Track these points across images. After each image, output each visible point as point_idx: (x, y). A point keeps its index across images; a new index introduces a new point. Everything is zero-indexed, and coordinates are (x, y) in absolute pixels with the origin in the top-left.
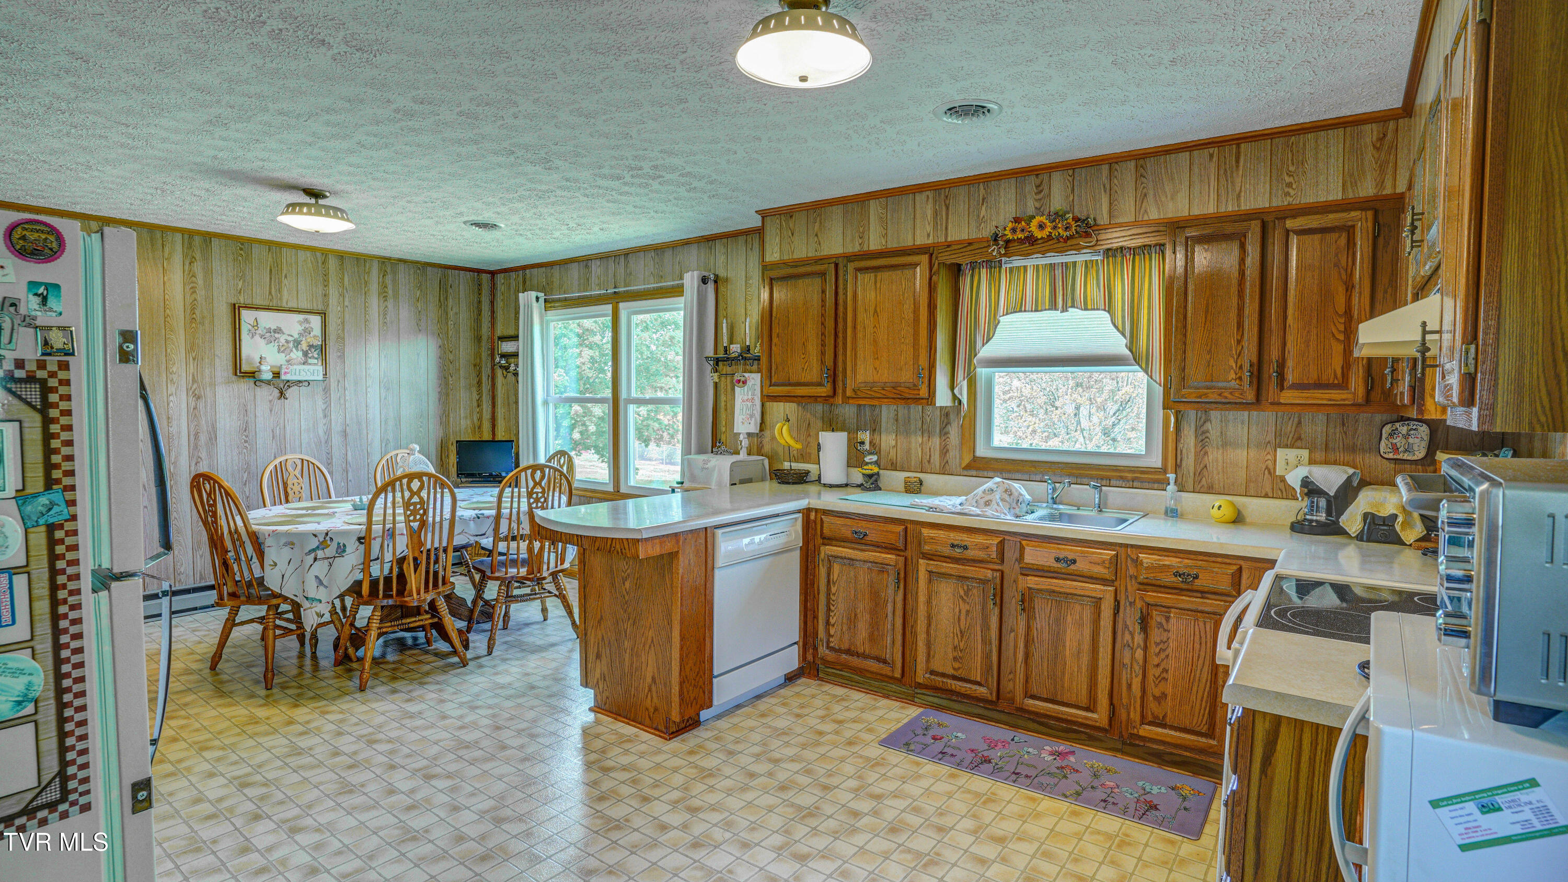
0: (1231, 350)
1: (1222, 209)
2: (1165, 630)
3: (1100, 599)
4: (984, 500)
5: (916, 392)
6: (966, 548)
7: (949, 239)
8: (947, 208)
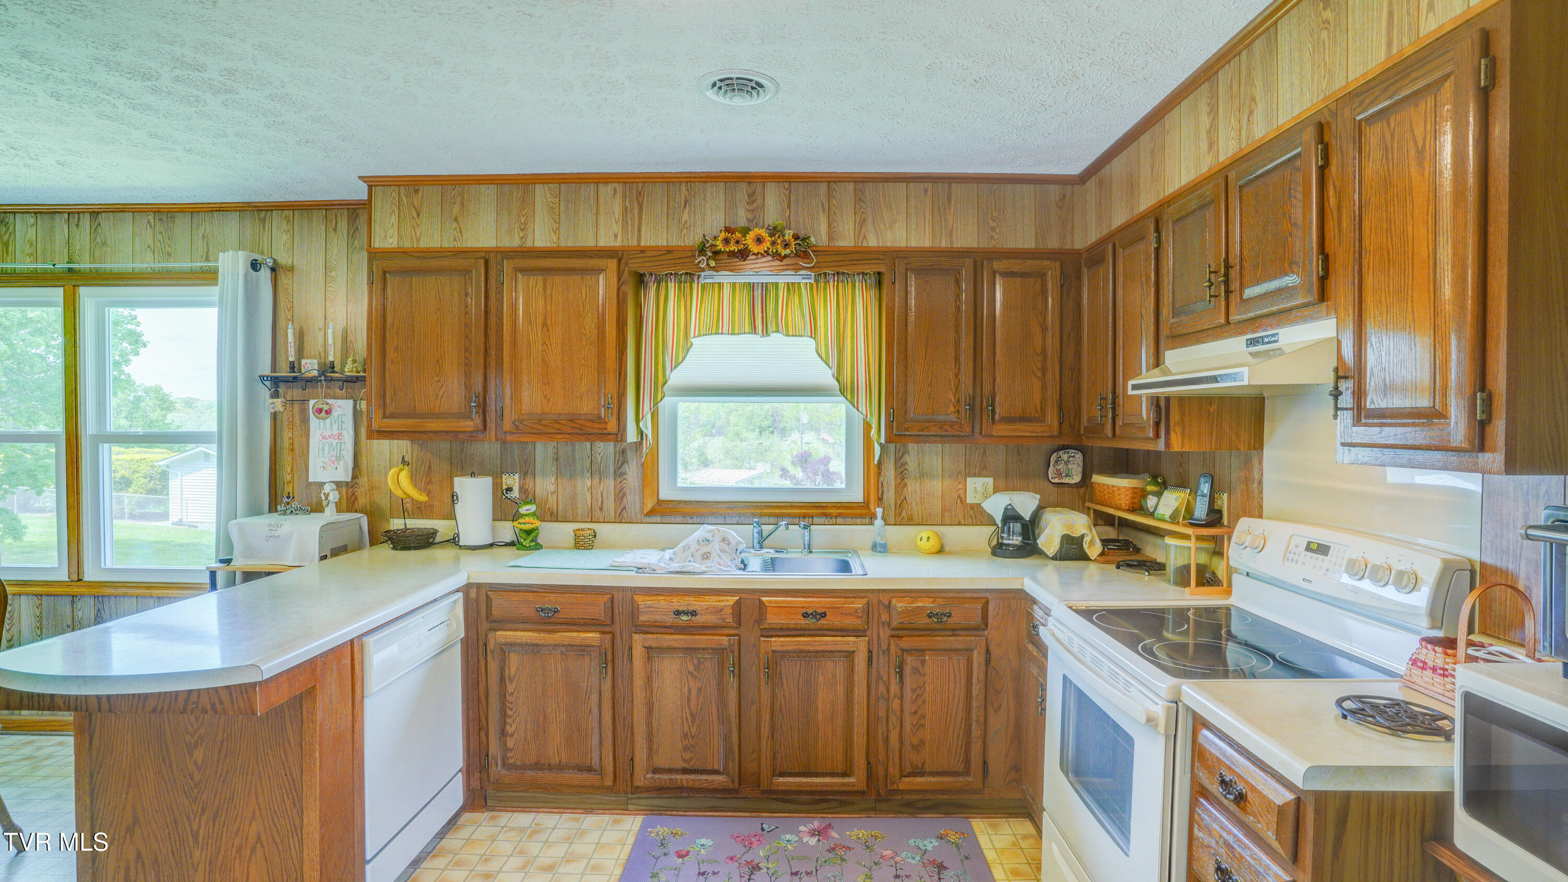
0: (950, 383)
1: (937, 245)
2: (921, 675)
3: (853, 652)
4: (700, 553)
5: (602, 426)
6: (694, 613)
7: (643, 244)
8: (641, 207)
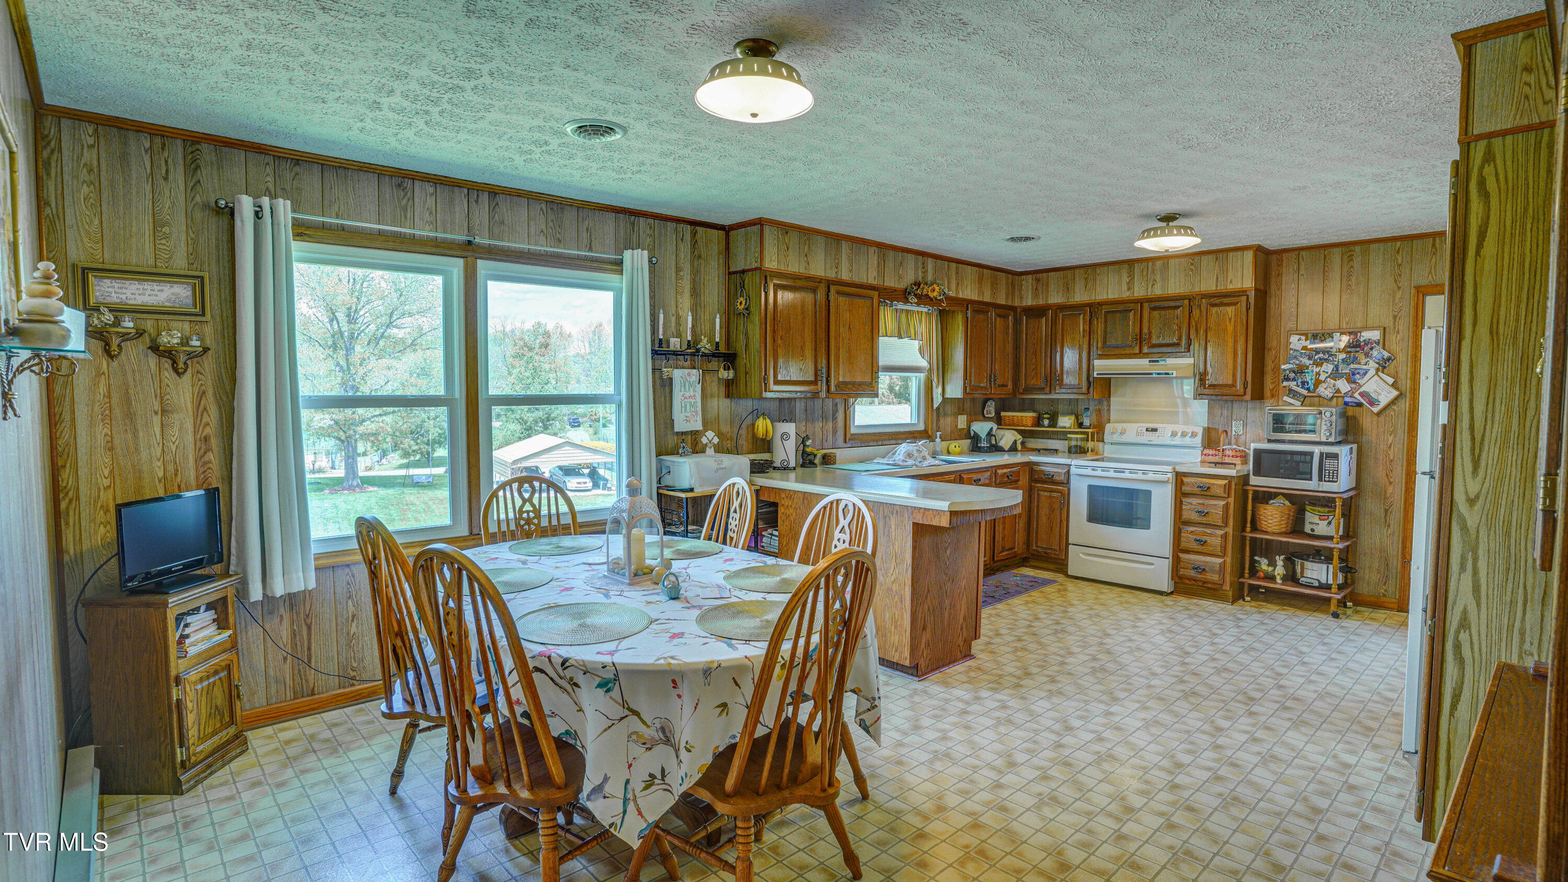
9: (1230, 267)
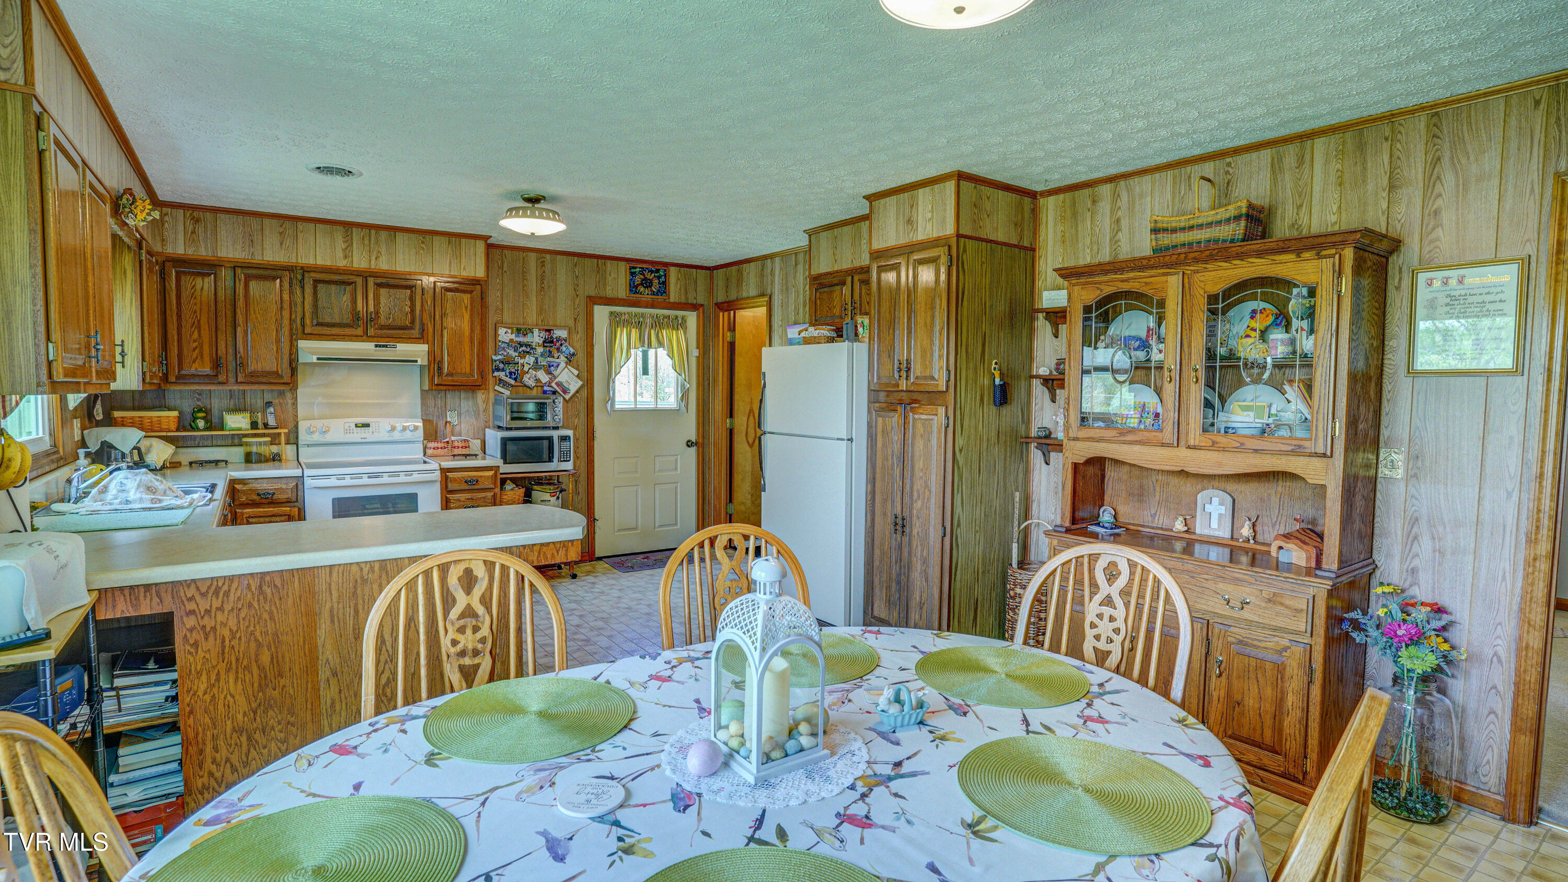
9: (463, 253)
